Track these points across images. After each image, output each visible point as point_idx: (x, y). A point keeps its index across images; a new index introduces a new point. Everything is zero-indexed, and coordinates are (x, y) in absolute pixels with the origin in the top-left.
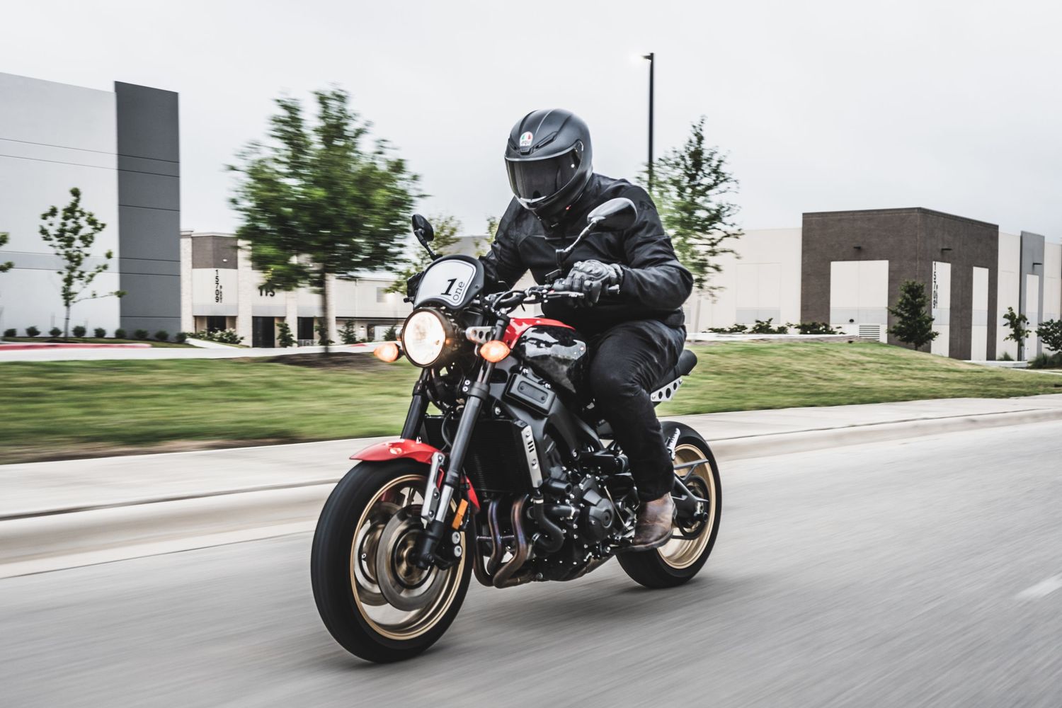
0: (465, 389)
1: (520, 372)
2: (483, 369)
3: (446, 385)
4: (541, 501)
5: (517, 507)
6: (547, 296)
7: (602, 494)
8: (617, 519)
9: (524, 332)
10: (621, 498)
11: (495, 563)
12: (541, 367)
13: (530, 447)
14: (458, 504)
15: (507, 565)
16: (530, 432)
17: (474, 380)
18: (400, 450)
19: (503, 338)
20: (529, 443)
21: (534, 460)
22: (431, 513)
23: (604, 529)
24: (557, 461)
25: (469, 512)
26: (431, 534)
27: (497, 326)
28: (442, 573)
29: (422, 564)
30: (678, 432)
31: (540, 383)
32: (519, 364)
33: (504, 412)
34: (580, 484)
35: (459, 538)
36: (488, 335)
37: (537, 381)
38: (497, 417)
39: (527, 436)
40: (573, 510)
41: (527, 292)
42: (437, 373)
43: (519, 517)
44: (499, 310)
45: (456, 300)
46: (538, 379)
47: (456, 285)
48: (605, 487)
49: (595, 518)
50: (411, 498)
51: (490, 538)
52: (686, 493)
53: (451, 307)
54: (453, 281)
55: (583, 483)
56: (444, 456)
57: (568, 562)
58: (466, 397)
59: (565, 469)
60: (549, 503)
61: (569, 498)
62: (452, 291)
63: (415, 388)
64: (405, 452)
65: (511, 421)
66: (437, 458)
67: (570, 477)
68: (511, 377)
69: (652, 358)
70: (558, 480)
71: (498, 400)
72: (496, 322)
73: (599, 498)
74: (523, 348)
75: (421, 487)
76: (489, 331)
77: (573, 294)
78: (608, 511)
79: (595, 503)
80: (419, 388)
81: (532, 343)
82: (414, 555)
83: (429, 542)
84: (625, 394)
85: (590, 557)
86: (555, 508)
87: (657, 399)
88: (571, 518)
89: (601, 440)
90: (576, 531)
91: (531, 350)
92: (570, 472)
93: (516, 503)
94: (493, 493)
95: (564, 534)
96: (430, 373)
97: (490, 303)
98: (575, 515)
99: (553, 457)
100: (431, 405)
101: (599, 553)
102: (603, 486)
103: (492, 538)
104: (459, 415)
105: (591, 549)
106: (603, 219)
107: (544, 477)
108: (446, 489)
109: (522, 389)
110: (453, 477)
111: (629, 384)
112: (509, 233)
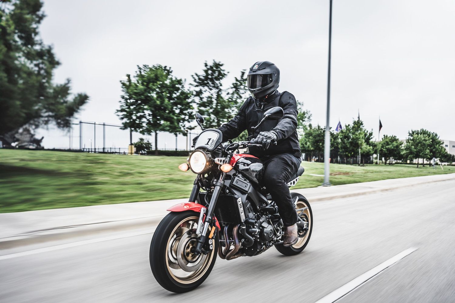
0: (214, 183)
1: (237, 176)
2: (222, 175)
3: (207, 181)
4: (245, 227)
5: (235, 229)
6: (248, 145)
7: (269, 223)
8: (275, 232)
9: (238, 160)
10: (276, 224)
11: (226, 251)
12: (246, 174)
14: (212, 228)
15: (232, 250)
16: (241, 199)
17: (218, 179)
18: (188, 206)
19: (230, 162)
20: (240, 205)
21: (242, 211)
22: (200, 232)
23: (269, 237)
25: (216, 231)
26: (200, 241)
28: (205, 256)
29: (196, 253)
30: (298, 197)
31: (245, 180)
32: (236, 172)
33: (230, 191)
35: (212, 242)
36: (224, 161)
37: (244, 179)
38: (227, 194)
39: (239, 202)
40: (258, 230)
41: (239, 144)
42: (203, 176)
43: (236, 233)
44: (228, 151)
45: (211, 147)
46: (244, 178)
47: (211, 141)
49: (266, 233)
50: (193, 225)
53: (210, 150)
54: (210, 139)
55: (261, 219)
56: (206, 209)
57: (256, 249)
58: (215, 186)
59: (254, 214)
60: (248, 228)
61: (256, 225)
62: (209, 143)
63: (195, 182)
64: (191, 208)
65: (233, 195)
66: (203, 210)
67: (257, 217)
68: (233, 178)
69: (288, 170)
70: (252, 219)
71: (228, 187)
72: (227, 156)
73: (267, 225)
74: (238, 166)
75: (196, 221)
76: (224, 159)
77: (258, 145)
78: (271, 230)
79: (266, 227)
80: (196, 182)
81: (242, 164)
82: (193, 249)
83: (199, 244)
84: (278, 184)
85: (264, 247)
86: (250, 230)
88: (257, 233)
89: (268, 201)
90: (258, 238)
91: (241, 167)
92: (256, 215)
93: (235, 227)
94: (226, 223)
95: (254, 239)
96: (200, 176)
97: (225, 148)
98: (258, 232)
99: (250, 210)
100: (201, 189)
101: (268, 246)
102: (269, 220)
103: (225, 241)
104: (212, 193)
105: (265, 244)
106: (270, 115)
107: (246, 218)
108: (206, 223)
109: (237, 183)
110: (209, 219)
111: (279, 180)
112: (244, 110)
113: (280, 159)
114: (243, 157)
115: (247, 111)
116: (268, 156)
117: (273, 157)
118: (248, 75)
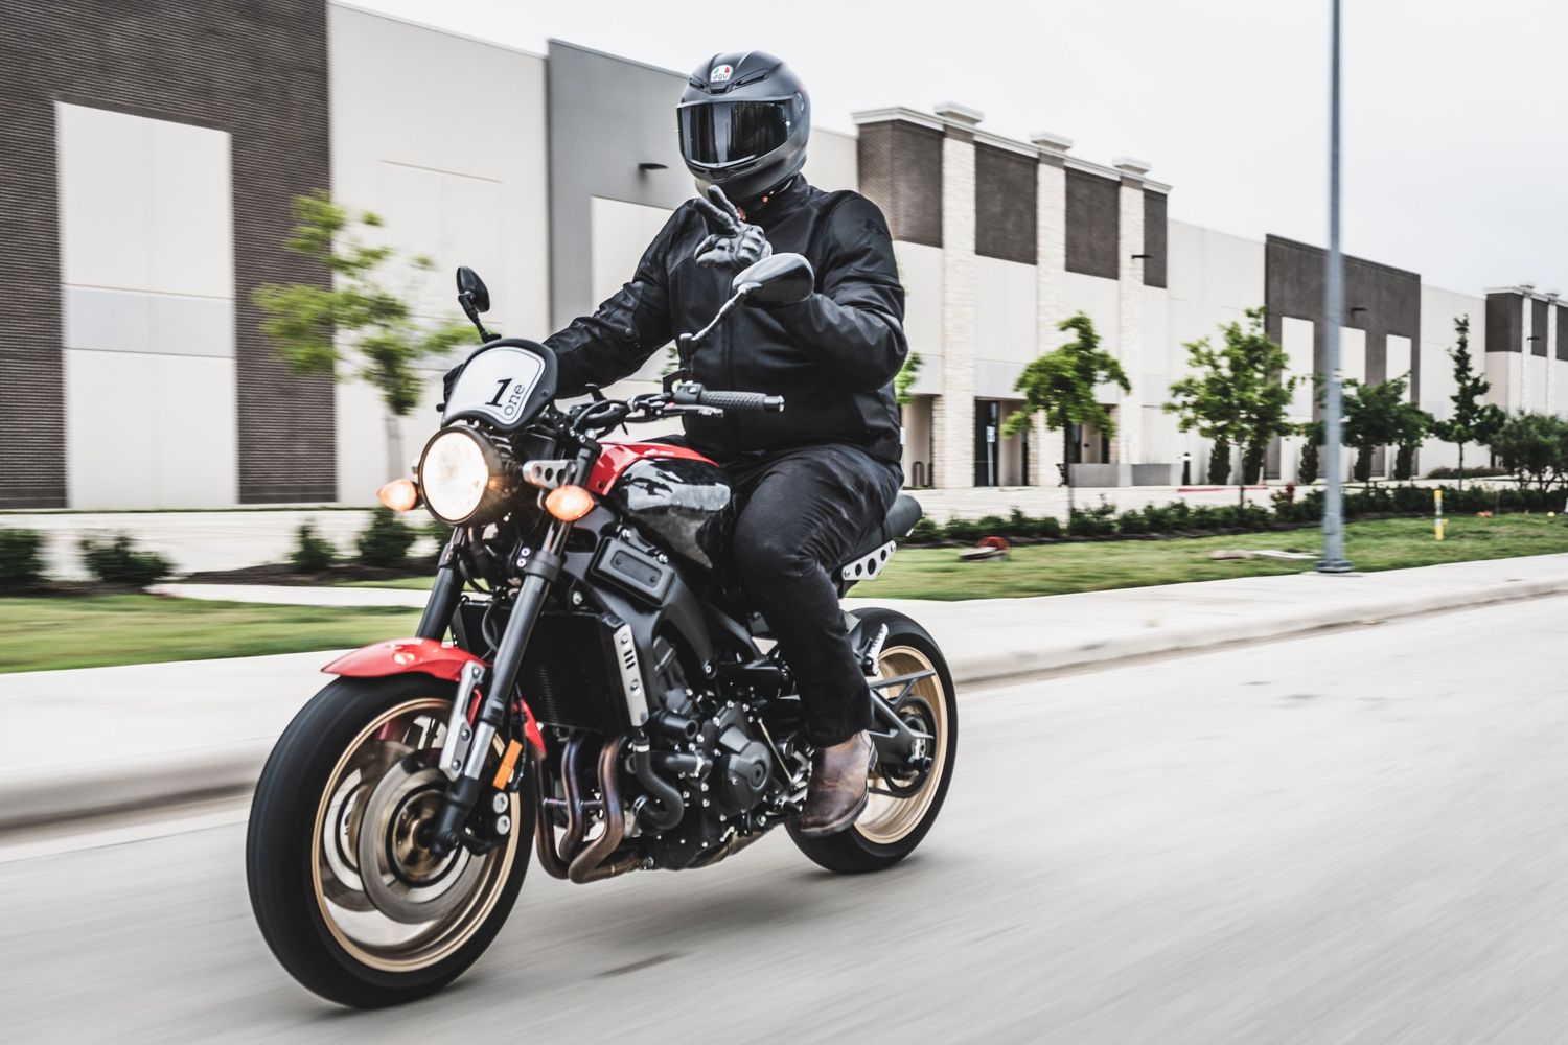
0: (521, 563)
1: (616, 535)
2: (553, 528)
3: (493, 554)
4: (645, 749)
5: (608, 755)
6: (663, 411)
7: (754, 733)
8: (778, 775)
9: (626, 468)
10: (785, 737)
11: (571, 844)
12: (653, 529)
13: (627, 661)
14: (506, 745)
15: (595, 844)
16: (628, 635)
17: (537, 547)
18: (411, 657)
19: (589, 480)
20: (626, 655)
21: (636, 681)
22: (455, 764)
23: (750, 791)
24: (678, 679)
25: (524, 759)
26: (455, 798)
27: (579, 459)
28: (478, 861)
29: (438, 848)
30: (885, 629)
31: (651, 554)
32: (617, 522)
33: (589, 599)
34: (715, 719)
35: (507, 804)
36: (561, 474)
37: (646, 550)
38: (576, 608)
39: (623, 643)
40: (700, 762)
41: (630, 403)
42: (479, 533)
43: (612, 771)
44: (583, 432)
45: (509, 414)
46: (647, 546)
47: (510, 390)
48: (760, 721)
49: (736, 773)
50: (432, 734)
51: (564, 803)
52: (896, 726)
53: (504, 428)
54: (506, 383)
55: (719, 717)
56: (483, 669)
57: (694, 842)
58: (522, 575)
59: (690, 692)
60: (661, 750)
61: (695, 741)
62: (503, 400)
64: (421, 661)
65: (597, 616)
66: (470, 673)
67: (699, 706)
68: (601, 542)
69: (839, 512)
70: (679, 716)
71: (578, 581)
72: (578, 452)
73: (746, 741)
74: (624, 496)
75: (442, 716)
76: (564, 467)
78: (760, 762)
79: (738, 749)
80: (448, 557)
81: (641, 487)
82: (426, 831)
83: (452, 811)
84: (788, 573)
85: (731, 834)
86: (670, 759)
87: (852, 576)
89: (754, 639)
90: (706, 795)
91: (637, 498)
92: (700, 698)
93: (607, 749)
94: (572, 729)
95: (685, 800)
96: (466, 533)
97: (569, 420)
98: (704, 769)
99: (671, 675)
100: (467, 585)
101: (746, 827)
102: (756, 719)
103: (567, 803)
104: (511, 603)
105: (735, 820)
106: (757, 288)
107: (651, 707)
108: (483, 727)
109: (618, 563)
110: (495, 710)
111: (794, 557)
112: (660, 258)
113: (807, 466)
114: (650, 458)
115: (674, 260)
116: (759, 453)
117: (779, 458)
118: (679, 110)
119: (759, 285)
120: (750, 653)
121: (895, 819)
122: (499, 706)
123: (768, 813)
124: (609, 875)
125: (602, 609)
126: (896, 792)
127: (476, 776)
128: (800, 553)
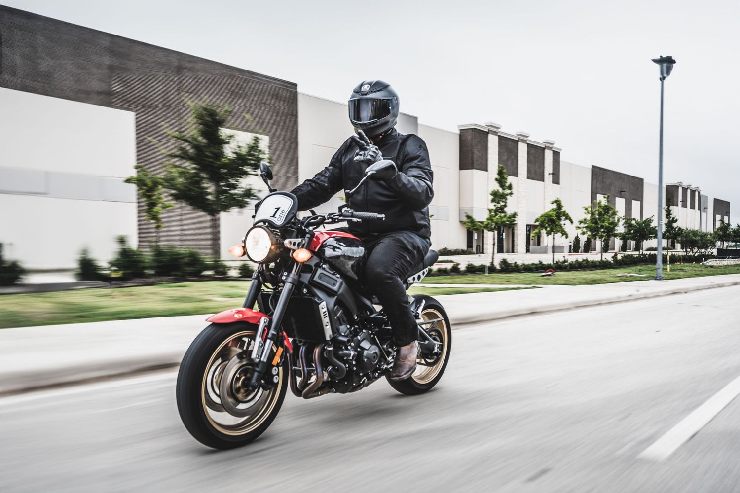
0: (284, 278)
1: (320, 267)
2: (296, 265)
3: (273, 274)
4: (331, 348)
5: (317, 351)
6: (338, 220)
7: (373, 342)
8: (382, 357)
9: (324, 241)
10: (385, 343)
11: (303, 384)
12: (335, 264)
13: (324, 315)
14: (277, 348)
15: (312, 384)
17: (290, 272)
18: (241, 315)
19: (309, 247)
20: (324, 313)
21: (327, 323)
22: (257, 356)
23: (372, 364)
24: (344, 322)
25: (284, 354)
26: (257, 369)
27: (306, 238)
28: (267, 392)
29: (250, 388)
30: (424, 301)
31: (333, 274)
32: (321, 262)
33: (310, 292)
34: (358, 337)
35: (277, 371)
36: (299, 244)
37: (332, 272)
38: (305, 295)
40: (352, 353)
41: (326, 216)
42: (267, 266)
43: (318, 357)
44: (308, 228)
45: (279, 221)
47: (279, 212)
48: (376, 337)
49: (366, 357)
50: (249, 344)
52: (428, 339)
53: (277, 226)
54: (278, 209)
55: (360, 336)
56: (268, 320)
57: (350, 383)
58: (284, 282)
59: (349, 327)
60: (337, 349)
61: (350, 345)
62: (277, 215)
64: (245, 317)
65: (313, 298)
66: (263, 321)
67: (352, 332)
68: (315, 269)
69: (406, 257)
70: (344, 336)
71: (306, 284)
72: (306, 235)
73: (370, 345)
74: (324, 252)
75: (253, 338)
76: (300, 241)
78: (375, 353)
79: (367, 348)
80: (258, 276)
81: (330, 248)
82: (246, 382)
83: (256, 374)
84: (386, 281)
85: (364, 380)
86: (341, 352)
87: (412, 281)
89: (374, 305)
90: (355, 366)
91: (329, 252)
92: (353, 328)
93: (317, 348)
94: (303, 340)
95: (347, 370)
96: (263, 266)
97: (302, 223)
98: (354, 356)
99: (341, 320)
100: (263, 286)
101: (370, 377)
102: (374, 336)
103: (301, 368)
104: (280, 292)
105: (366, 375)
107: (333, 333)
108: (268, 341)
109: (321, 278)
110: (273, 334)
111: (388, 275)
112: (340, 158)
113: (394, 240)
114: (334, 237)
115: (345, 159)
116: (376, 234)
117: (384, 237)
118: (349, 101)
119: (375, 172)
120: (372, 311)
121: (427, 374)
122: (275, 333)
123: (379, 372)
124: (318, 396)
125: (315, 295)
126: (427, 364)
127: (265, 361)
128: (391, 273)
